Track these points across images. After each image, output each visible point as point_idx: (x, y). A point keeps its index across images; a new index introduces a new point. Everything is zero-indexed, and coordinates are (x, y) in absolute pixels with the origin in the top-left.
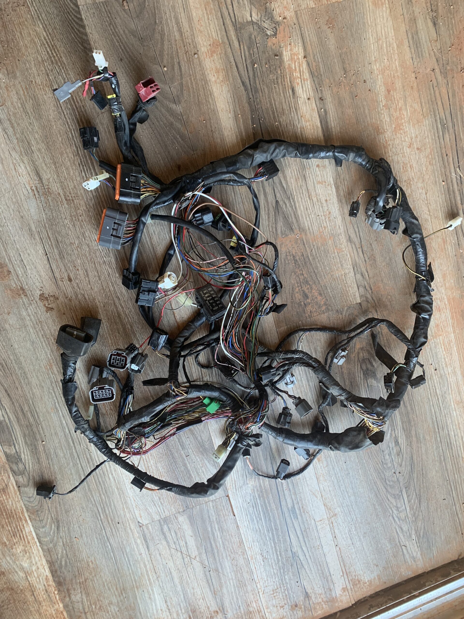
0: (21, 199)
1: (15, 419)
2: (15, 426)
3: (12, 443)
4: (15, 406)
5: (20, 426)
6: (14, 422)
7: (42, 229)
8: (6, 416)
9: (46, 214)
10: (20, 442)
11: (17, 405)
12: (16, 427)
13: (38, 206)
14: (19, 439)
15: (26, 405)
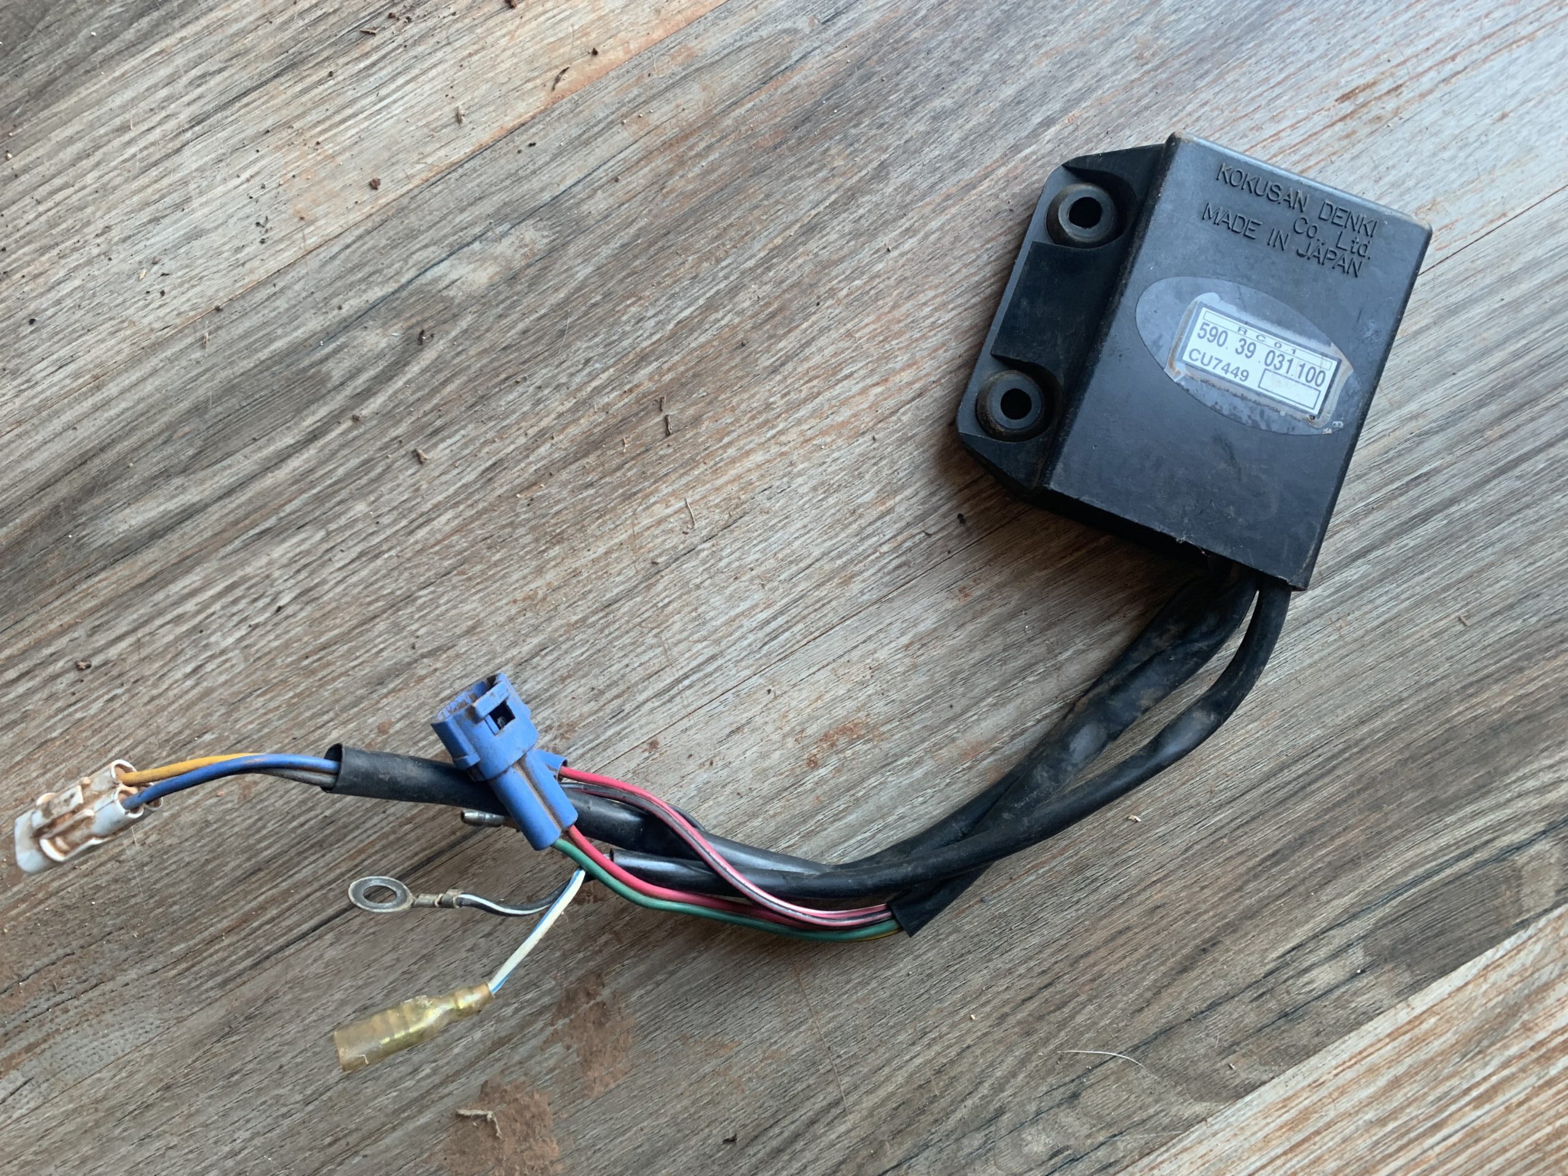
0: (68, 1115)
1: (1344, 880)
2: (1387, 872)
3: (1493, 870)
4: (1264, 904)
5: (1383, 847)
6: (1364, 887)
7: (204, 967)
8: (1339, 938)
9: (119, 967)
10: (1480, 823)
11: (1255, 893)
12: (1395, 866)
13: (84, 1017)
14: (1461, 833)
15: (1244, 843)
